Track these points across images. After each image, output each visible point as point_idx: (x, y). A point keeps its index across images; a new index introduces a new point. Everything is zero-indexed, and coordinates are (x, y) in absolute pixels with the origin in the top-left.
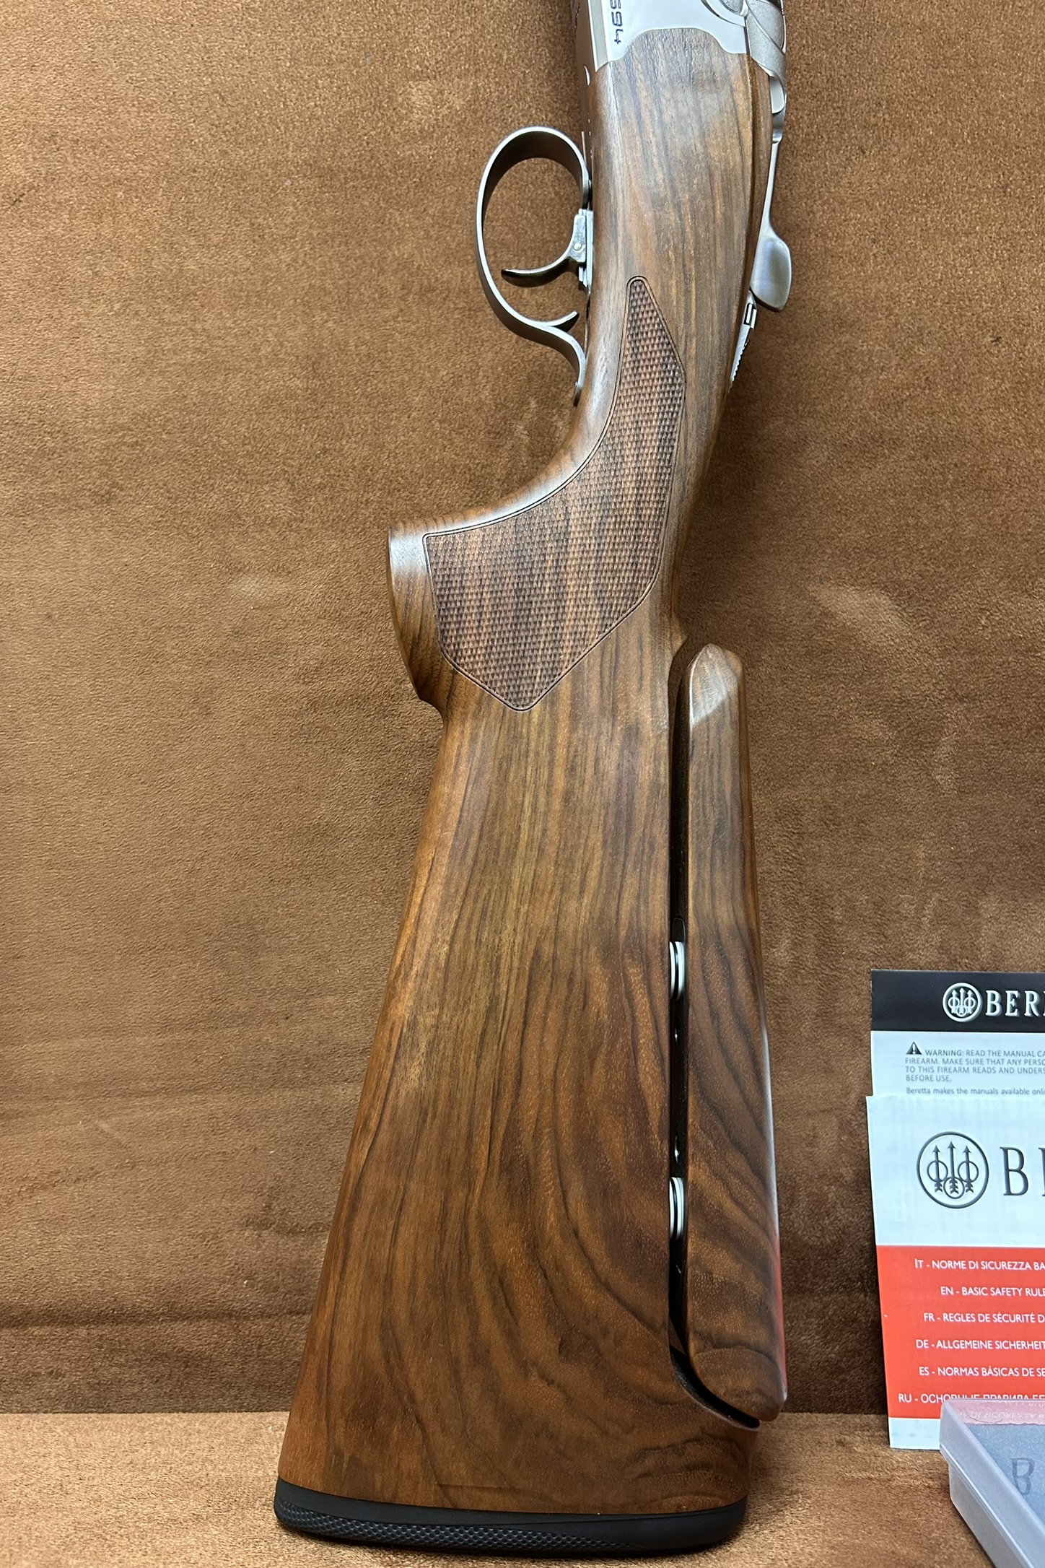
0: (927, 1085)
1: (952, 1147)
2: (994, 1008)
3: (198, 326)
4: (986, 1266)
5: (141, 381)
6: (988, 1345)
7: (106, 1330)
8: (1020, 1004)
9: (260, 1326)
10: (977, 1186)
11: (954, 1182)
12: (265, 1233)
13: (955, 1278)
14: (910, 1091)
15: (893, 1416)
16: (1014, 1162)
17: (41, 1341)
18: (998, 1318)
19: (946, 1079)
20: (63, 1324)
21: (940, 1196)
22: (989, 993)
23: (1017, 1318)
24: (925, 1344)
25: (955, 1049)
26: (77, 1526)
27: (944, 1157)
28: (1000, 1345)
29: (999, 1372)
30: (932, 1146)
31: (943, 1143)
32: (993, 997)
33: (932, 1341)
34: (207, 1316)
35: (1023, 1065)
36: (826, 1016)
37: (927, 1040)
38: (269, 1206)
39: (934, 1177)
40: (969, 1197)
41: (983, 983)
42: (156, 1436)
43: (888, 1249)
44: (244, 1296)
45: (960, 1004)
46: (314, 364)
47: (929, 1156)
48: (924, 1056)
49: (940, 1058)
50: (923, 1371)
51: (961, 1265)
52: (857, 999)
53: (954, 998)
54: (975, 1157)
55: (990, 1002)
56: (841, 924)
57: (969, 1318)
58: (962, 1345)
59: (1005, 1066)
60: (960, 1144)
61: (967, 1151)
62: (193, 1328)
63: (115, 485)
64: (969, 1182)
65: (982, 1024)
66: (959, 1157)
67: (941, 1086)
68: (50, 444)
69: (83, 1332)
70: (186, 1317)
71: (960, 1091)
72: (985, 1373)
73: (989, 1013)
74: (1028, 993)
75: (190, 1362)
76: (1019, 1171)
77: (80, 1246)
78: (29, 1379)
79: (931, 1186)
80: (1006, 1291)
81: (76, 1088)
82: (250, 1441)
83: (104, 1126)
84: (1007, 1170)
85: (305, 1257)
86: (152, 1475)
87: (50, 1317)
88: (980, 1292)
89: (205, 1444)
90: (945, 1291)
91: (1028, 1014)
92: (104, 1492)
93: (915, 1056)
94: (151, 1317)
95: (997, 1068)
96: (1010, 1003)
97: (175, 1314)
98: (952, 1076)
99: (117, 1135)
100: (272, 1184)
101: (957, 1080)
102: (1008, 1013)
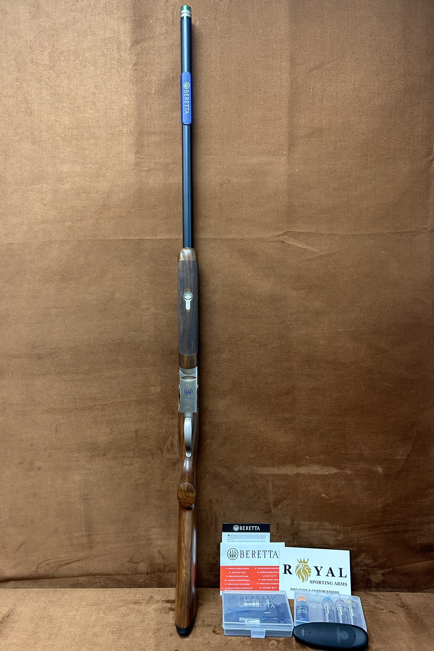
0: (230, 540)
1: (233, 551)
2: (241, 529)
3: (118, 427)
4: (236, 569)
5: (109, 436)
6: (235, 580)
7: (107, 576)
8: (245, 528)
9: (130, 576)
10: (236, 556)
11: (233, 556)
12: (131, 563)
13: (231, 571)
14: (228, 541)
15: (221, 590)
16: (242, 553)
17: (98, 578)
18: (237, 576)
19: (234, 540)
20: (101, 575)
21: (231, 558)
22: (240, 527)
23: (240, 576)
24: (226, 580)
25: (235, 535)
26: (107, 607)
27: (232, 552)
28: (237, 580)
29: (236, 584)
30: (230, 551)
31: (231, 550)
32: (241, 527)
33: (227, 580)
34: (122, 575)
35: (246, 537)
36: (216, 530)
37: (231, 534)
38: (131, 559)
39: (230, 555)
40: (235, 558)
41: (239, 525)
42: (116, 592)
43: (223, 567)
44: (127, 572)
45: (236, 528)
46: (136, 432)
47: (229, 552)
48: (230, 536)
49: (233, 536)
50: (225, 584)
51: (233, 568)
52: (220, 527)
53: (235, 527)
54: (236, 552)
55: (240, 528)
56: (218, 516)
57: (233, 576)
58: (231, 580)
59: (243, 537)
60: (234, 550)
61: (235, 551)
62: (120, 576)
63: (106, 453)
64: (235, 556)
65: (239, 531)
66: (234, 552)
67: (233, 541)
68: (96, 447)
69: (104, 576)
70: (119, 575)
71: (236, 541)
72: (234, 584)
73: (240, 530)
74: (246, 527)
75: (120, 581)
76: (243, 554)
77: (103, 565)
78: (96, 583)
79: (229, 556)
80: (239, 572)
81: (102, 542)
82: (129, 593)
83: (106, 548)
84: (241, 554)
85: (137, 566)
86: (116, 599)
87: (99, 574)
88: (235, 572)
89: (123, 594)
90: (230, 572)
91: (246, 530)
92: (109, 602)
93: (229, 536)
94: (114, 575)
95: (242, 538)
96: (244, 528)
97: (117, 574)
98: (234, 539)
99: (109, 549)
100: (131, 556)
101: (235, 540)
102: (243, 530)
